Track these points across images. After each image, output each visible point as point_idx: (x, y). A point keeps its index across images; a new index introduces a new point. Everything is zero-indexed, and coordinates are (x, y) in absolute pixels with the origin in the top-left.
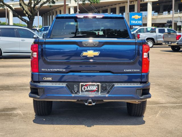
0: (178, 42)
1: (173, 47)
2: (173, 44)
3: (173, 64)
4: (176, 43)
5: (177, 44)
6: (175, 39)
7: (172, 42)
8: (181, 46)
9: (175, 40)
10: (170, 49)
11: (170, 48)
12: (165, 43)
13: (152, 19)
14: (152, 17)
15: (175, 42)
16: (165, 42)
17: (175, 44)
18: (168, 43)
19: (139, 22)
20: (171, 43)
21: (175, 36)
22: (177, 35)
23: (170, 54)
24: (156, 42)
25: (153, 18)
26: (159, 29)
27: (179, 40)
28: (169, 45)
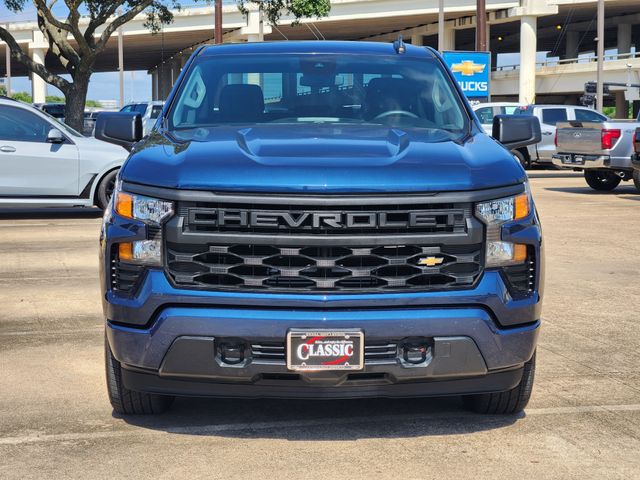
0: (607, 158)
1: (591, 175)
2: (589, 164)
3: (573, 237)
4: (603, 158)
5: (606, 162)
6: (600, 144)
7: (586, 157)
8: (619, 170)
9: (596, 147)
10: (582, 183)
11: (583, 180)
12: (562, 159)
13: (537, 77)
14: (536, 70)
15: (599, 156)
16: (561, 155)
17: (599, 163)
18: (573, 161)
19: (477, 85)
20: (584, 160)
21: (599, 135)
22: (604, 130)
23: (577, 200)
24: (533, 157)
25: (539, 74)
26: (544, 111)
27: (613, 149)
28: (576, 169)
